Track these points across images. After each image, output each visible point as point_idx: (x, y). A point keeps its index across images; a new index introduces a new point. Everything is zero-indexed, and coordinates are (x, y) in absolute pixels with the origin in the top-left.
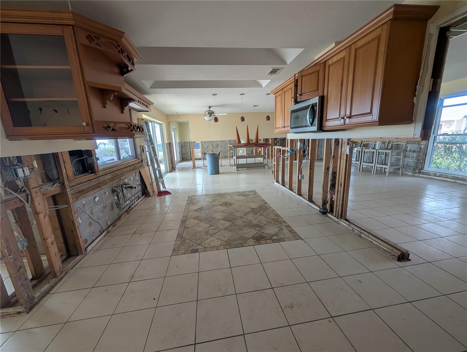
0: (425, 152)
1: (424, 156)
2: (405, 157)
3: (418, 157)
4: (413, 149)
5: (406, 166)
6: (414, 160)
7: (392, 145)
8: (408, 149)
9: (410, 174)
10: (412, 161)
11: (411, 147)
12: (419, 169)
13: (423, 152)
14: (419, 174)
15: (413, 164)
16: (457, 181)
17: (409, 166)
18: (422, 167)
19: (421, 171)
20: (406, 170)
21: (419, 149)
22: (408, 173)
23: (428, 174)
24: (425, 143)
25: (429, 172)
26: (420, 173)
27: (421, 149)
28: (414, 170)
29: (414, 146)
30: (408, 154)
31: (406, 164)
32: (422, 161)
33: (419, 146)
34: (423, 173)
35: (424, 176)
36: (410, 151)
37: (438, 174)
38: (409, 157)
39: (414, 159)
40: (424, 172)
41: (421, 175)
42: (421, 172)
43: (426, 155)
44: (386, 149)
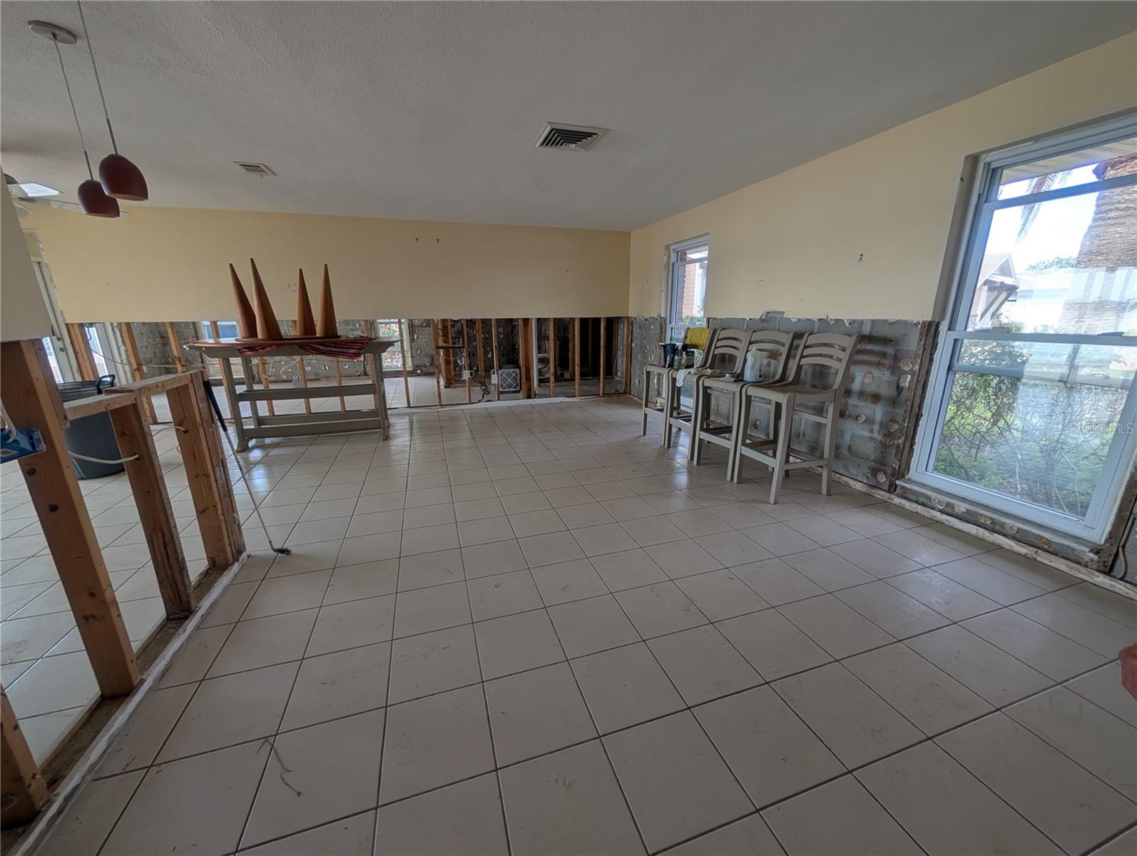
0: (916, 405)
1: (913, 420)
2: (842, 415)
3: (890, 421)
4: (872, 389)
5: (845, 452)
6: (876, 435)
7: (800, 368)
8: (856, 386)
9: (859, 486)
10: (867, 434)
11: (866, 381)
12: (889, 471)
13: (909, 403)
14: (889, 491)
15: (869, 450)
16: (1044, 558)
17: (856, 455)
18: (903, 466)
19: (898, 482)
20: (846, 467)
21: (893, 392)
22: (851, 482)
23: (922, 499)
24: (917, 367)
25: (929, 493)
26: (892, 488)
27: (899, 389)
28: (875, 472)
29: (875, 374)
30: (854, 405)
31: (846, 446)
32: (901, 441)
33: (894, 379)
34: (905, 495)
35: (907, 504)
36: (862, 394)
37: (962, 507)
38: (857, 418)
39: (876, 427)
40: (910, 490)
41: (897, 500)
42: (896, 486)
43: (919, 416)
44: (778, 381)
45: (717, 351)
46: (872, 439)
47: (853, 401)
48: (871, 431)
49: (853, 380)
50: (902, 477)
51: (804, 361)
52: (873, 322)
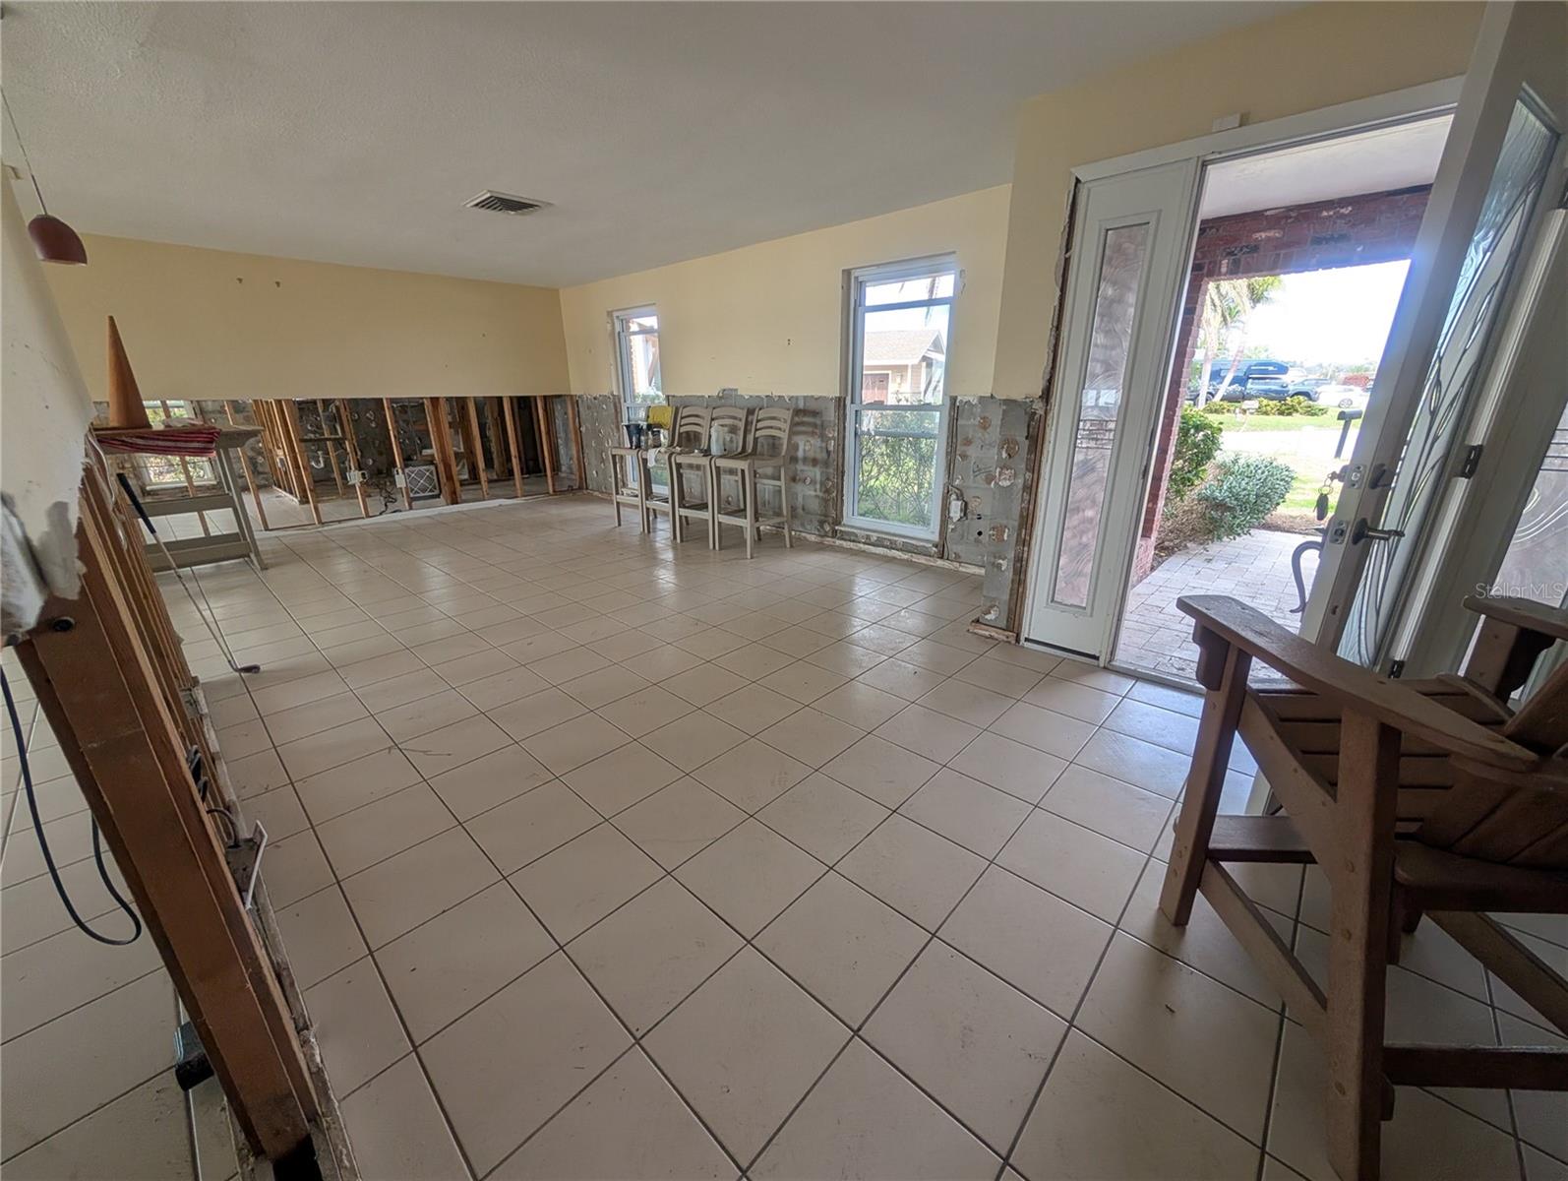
0: (840, 464)
1: (840, 478)
2: (794, 480)
3: (826, 479)
4: (811, 455)
5: (800, 511)
6: (818, 493)
7: (756, 440)
8: (800, 454)
9: (813, 538)
10: (813, 493)
11: (807, 448)
12: (831, 520)
13: (835, 463)
14: (833, 537)
15: (815, 505)
17: (808, 513)
18: (839, 516)
19: (837, 528)
20: (803, 525)
21: (825, 455)
22: (808, 536)
23: (852, 538)
24: (836, 434)
25: (855, 531)
26: (834, 534)
27: (828, 452)
28: (822, 523)
29: (812, 442)
30: (802, 471)
31: (801, 506)
32: (834, 494)
33: (824, 445)
34: (844, 536)
35: (845, 544)
36: (805, 459)
37: (874, 537)
38: (804, 482)
39: (818, 486)
40: (845, 532)
41: (838, 542)
42: (836, 531)
43: (843, 473)
44: (740, 453)
45: (683, 429)
46: (817, 496)
47: (800, 466)
48: (815, 491)
49: (796, 447)
50: (839, 524)
51: (758, 434)
52: (805, 397)
